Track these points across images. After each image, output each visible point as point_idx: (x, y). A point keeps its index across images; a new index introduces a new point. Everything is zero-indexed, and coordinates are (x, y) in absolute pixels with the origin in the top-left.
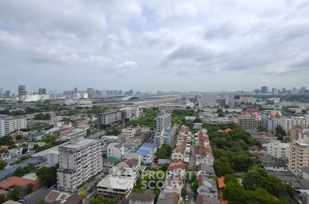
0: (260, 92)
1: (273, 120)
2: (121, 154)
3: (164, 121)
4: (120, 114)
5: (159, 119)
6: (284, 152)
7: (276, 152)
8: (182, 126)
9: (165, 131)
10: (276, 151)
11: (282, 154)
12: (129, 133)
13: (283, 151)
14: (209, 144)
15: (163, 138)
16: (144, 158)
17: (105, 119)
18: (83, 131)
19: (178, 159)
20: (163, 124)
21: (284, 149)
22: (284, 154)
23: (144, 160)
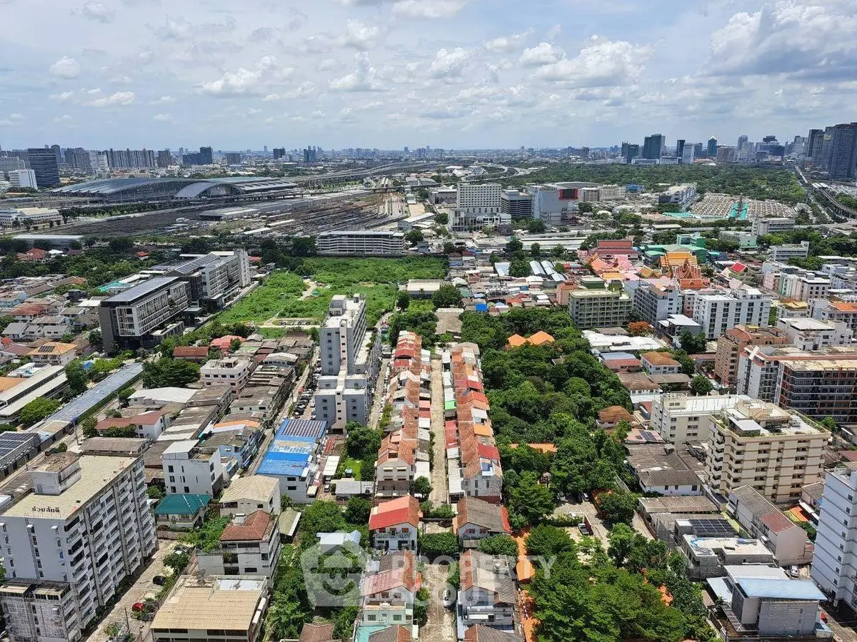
0: (640, 152)
1: (671, 300)
2: (214, 475)
3: (343, 340)
4: (183, 290)
5: (329, 334)
6: (696, 427)
7: (673, 428)
8: (401, 333)
9: (350, 373)
10: (674, 424)
11: (691, 431)
12: (228, 377)
13: (693, 423)
14: (485, 416)
15: (344, 397)
16: (292, 484)
17: (131, 319)
18: (56, 375)
19: (395, 479)
20: (344, 348)
21: (696, 419)
22: (695, 431)
23: (290, 488)
